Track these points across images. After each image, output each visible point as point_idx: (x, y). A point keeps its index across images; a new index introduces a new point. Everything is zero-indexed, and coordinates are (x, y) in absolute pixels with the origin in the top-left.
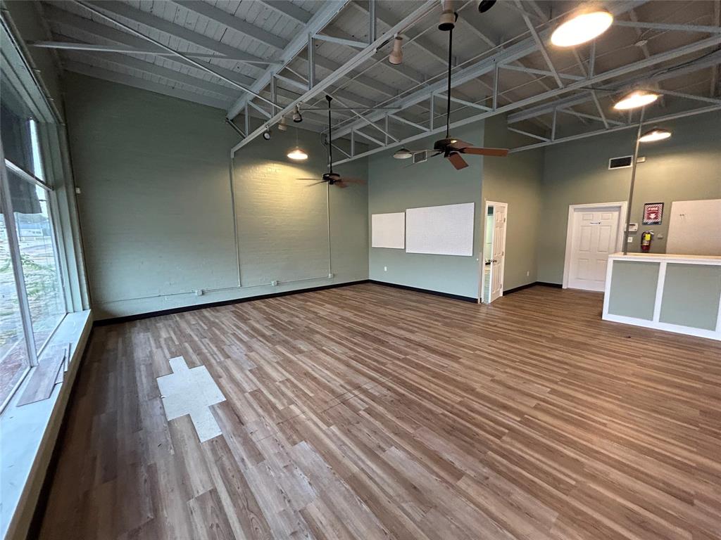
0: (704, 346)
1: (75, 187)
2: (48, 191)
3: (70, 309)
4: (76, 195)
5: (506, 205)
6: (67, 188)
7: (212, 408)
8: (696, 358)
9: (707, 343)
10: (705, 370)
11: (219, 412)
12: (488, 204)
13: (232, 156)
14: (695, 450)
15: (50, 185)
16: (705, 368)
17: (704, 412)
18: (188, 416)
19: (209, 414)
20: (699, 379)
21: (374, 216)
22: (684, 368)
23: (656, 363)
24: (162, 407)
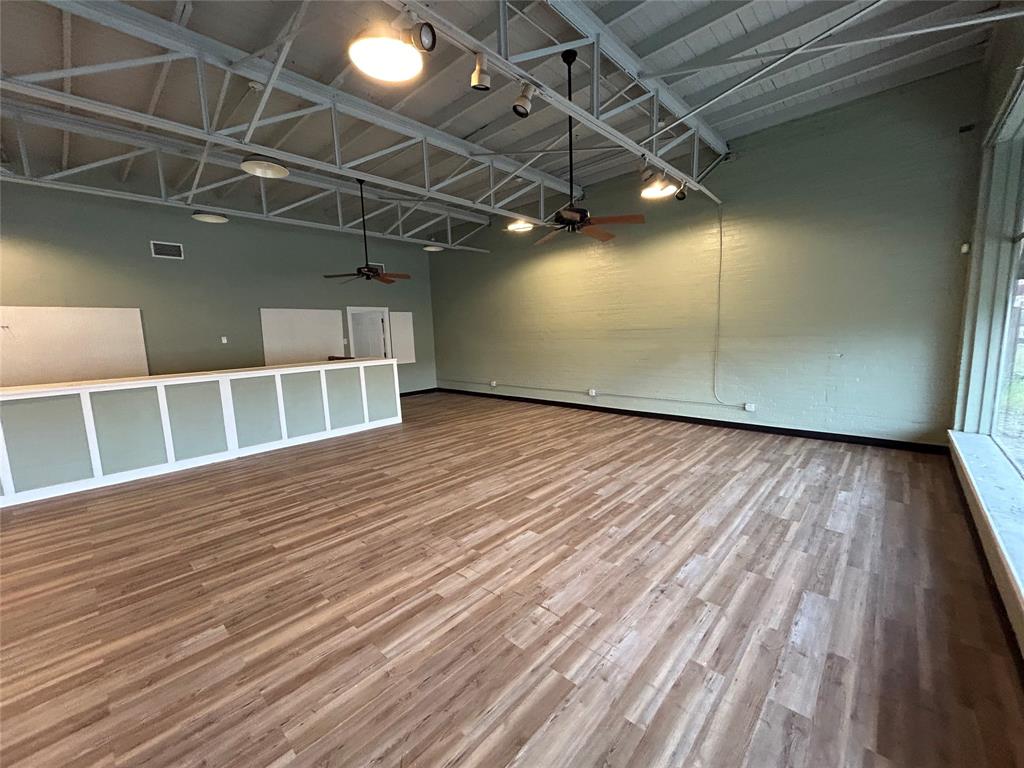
0: (85, 501)
8: (76, 523)
9: (88, 497)
10: (94, 532)
14: (99, 642)
16: (92, 529)
17: (100, 587)
20: (85, 548)
22: (67, 543)
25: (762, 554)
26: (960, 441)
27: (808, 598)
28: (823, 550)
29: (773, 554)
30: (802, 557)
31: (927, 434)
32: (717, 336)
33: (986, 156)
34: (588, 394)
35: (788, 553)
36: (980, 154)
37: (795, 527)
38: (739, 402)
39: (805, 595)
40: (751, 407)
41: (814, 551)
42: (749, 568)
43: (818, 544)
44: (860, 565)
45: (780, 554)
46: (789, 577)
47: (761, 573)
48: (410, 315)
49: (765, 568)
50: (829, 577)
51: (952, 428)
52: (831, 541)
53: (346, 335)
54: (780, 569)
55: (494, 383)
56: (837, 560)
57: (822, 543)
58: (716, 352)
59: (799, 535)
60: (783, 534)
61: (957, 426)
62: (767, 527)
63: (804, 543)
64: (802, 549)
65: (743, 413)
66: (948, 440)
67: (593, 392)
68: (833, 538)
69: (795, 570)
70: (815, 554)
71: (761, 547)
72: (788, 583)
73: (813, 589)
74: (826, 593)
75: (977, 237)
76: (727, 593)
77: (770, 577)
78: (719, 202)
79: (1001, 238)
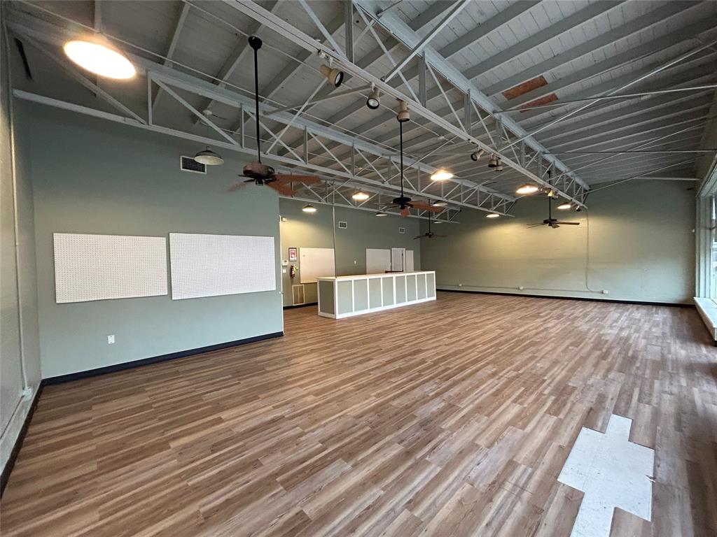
7: (602, 431)
11: (600, 424)
18: (629, 440)
19: (609, 429)
23: (404, 322)
24: (656, 466)
26: (700, 301)
31: (686, 300)
32: (588, 262)
33: (697, 201)
34: (519, 289)
36: (695, 201)
38: (600, 290)
40: (606, 292)
48: (412, 251)
51: (695, 296)
53: (391, 261)
55: (460, 285)
58: (587, 269)
61: (697, 295)
65: (602, 295)
66: (694, 301)
67: (521, 288)
75: (697, 226)
78: (586, 208)
79: (706, 228)
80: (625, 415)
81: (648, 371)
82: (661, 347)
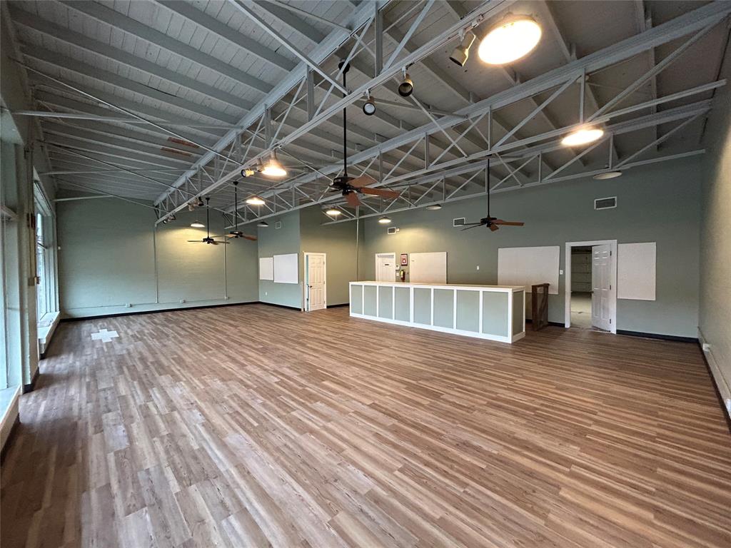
1: (58, 245)
2: (44, 250)
3: (48, 310)
4: (58, 251)
5: (325, 254)
6: (54, 248)
12: (306, 254)
13: (156, 225)
15: (45, 246)
21: (261, 259)
25: (173, 446)
27: (125, 443)
28: (135, 481)
29: (167, 452)
30: (146, 464)
35: (158, 459)
37: (175, 486)
39: (128, 444)
41: (141, 476)
42: (171, 436)
43: (142, 484)
44: (99, 491)
45: (163, 455)
46: (144, 445)
47: (162, 438)
49: (162, 442)
50: (119, 464)
52: (133, 495)
54: (153, 448)
56: (119, 482)
57: (139, 487)
59: (165, 482)
60: (176, 472)
62: (194, 468)
63: (154, 476)
64: (152, 470)
68: (134, 502)
69: (143, 452)
70: (139, 474)
71: (178, 449)
72: (142, 443)
73: (125, 451)
74: (116, 453)
76: (166, 419)
77: (154, 439)
80: (107, 343)
81: (104, 361)
82: (99, 391)
